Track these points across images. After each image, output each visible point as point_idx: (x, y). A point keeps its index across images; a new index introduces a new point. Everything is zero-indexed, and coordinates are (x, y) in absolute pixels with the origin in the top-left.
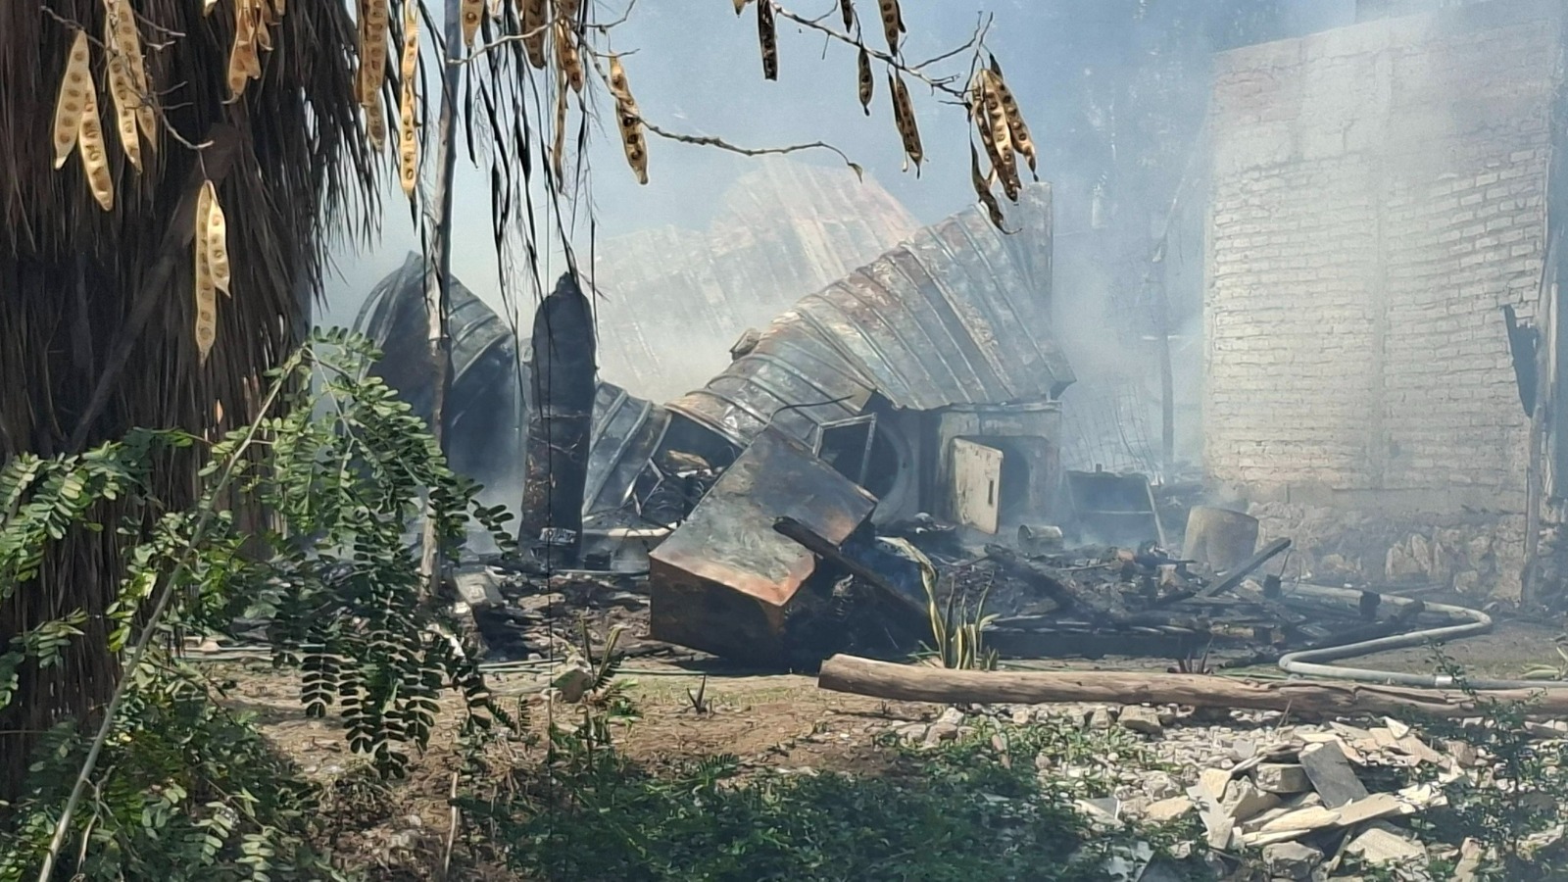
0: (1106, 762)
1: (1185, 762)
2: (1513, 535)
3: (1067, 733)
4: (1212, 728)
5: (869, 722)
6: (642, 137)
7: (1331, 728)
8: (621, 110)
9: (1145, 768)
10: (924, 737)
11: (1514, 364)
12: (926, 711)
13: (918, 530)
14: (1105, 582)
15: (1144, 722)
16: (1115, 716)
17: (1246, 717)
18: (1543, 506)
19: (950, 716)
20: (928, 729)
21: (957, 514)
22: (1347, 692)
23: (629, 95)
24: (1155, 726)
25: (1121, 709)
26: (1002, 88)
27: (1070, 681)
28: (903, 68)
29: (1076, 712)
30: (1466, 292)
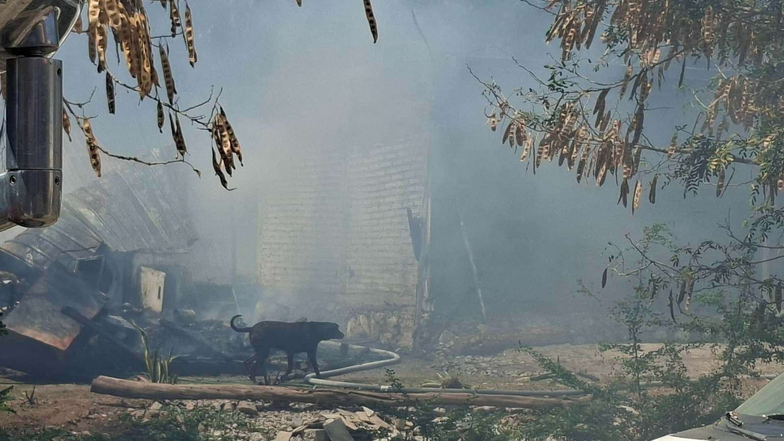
0: (232, 428)
1: (270, 428)
2: (409, 317)
3: (213, 414)
4: (282, 411)
5: (116, 409)
6: (99, 156)
7: (337, 411)
8: (89, 143)
9: (251, 431)
10: (143, 416)
11: (411, 235)
12: (143, 403)
13: (125, 311)
14: (217, 338)
15: (249, 409)
16: (235, 405)
17: (297, 406)
18: (424, 303)
19: (156, 406)
20: (145, 412)
21: (142, 303)
22: (345, 394)
23: (93, 136)
24: (255, 411)
25: (238, 403)
26: (227, 123)
27: (213, 389)
28: (178, 111)
29: (217, 404)
30: (388, 200)
